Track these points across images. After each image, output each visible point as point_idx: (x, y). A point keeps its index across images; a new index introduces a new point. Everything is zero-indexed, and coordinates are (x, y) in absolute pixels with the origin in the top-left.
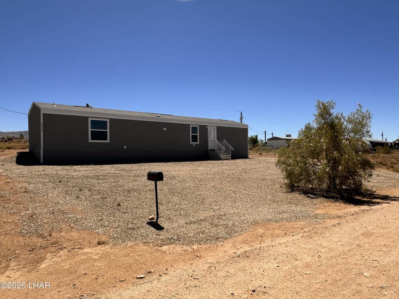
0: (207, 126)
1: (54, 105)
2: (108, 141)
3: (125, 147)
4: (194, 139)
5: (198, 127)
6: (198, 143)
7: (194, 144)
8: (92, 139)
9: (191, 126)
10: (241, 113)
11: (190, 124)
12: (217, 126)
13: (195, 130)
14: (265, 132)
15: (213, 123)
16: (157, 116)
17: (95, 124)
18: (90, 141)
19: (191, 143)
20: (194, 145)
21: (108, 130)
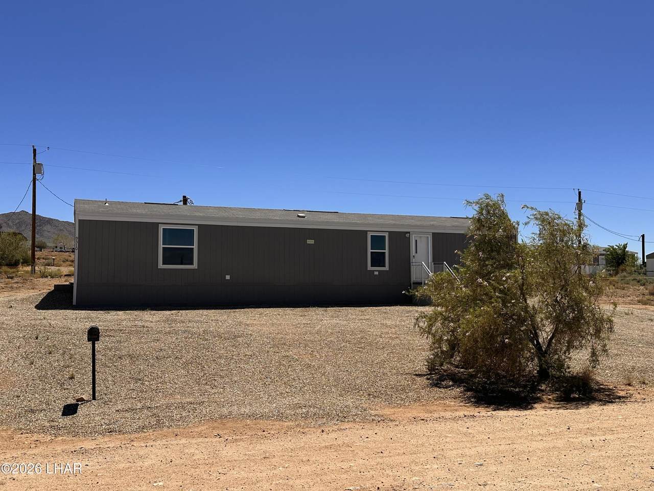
0: (409, 233)
1: (106, 204)
2: (195, 266)
3: (228, 277)
4: (378, 260)
5: (387, 235)
6: (387, 268)
7: (377, 271)
8: (164, 263)
9: (369, 235)
10: (580, 193)
11: (367, 231)
12: (433, 233)
13: (378, 241)
14: (643, 236)
15: (422, 227)
16: (299, 216)
17: (172, 235)
18: (161, 265)
19: (370, 268)
20: (376, 273)
21: (195, 247)
